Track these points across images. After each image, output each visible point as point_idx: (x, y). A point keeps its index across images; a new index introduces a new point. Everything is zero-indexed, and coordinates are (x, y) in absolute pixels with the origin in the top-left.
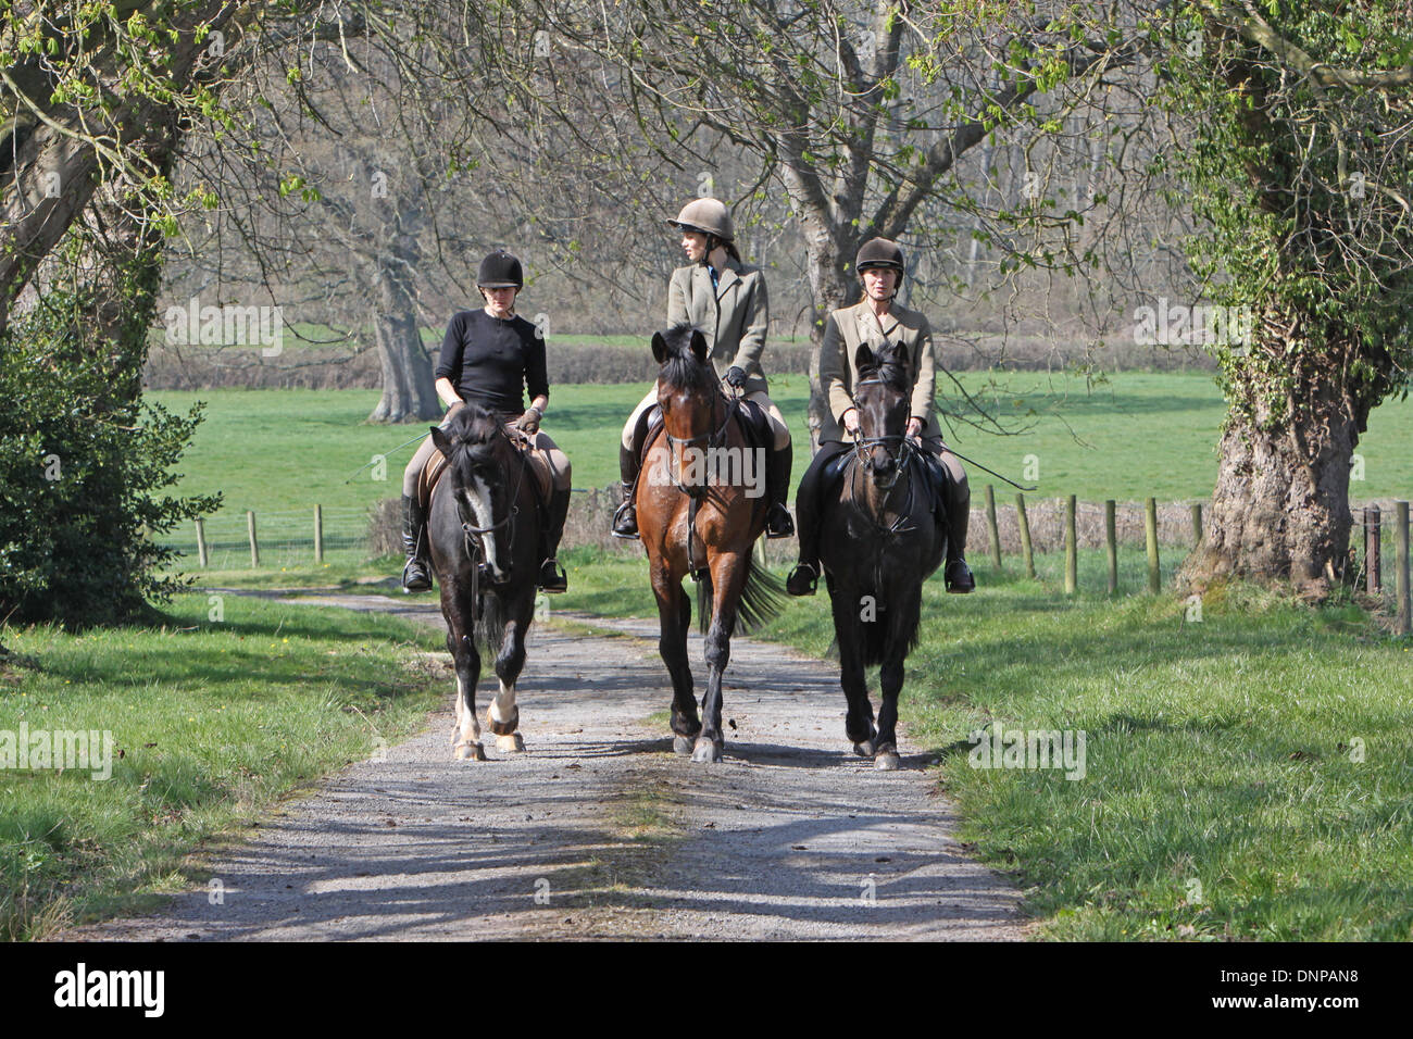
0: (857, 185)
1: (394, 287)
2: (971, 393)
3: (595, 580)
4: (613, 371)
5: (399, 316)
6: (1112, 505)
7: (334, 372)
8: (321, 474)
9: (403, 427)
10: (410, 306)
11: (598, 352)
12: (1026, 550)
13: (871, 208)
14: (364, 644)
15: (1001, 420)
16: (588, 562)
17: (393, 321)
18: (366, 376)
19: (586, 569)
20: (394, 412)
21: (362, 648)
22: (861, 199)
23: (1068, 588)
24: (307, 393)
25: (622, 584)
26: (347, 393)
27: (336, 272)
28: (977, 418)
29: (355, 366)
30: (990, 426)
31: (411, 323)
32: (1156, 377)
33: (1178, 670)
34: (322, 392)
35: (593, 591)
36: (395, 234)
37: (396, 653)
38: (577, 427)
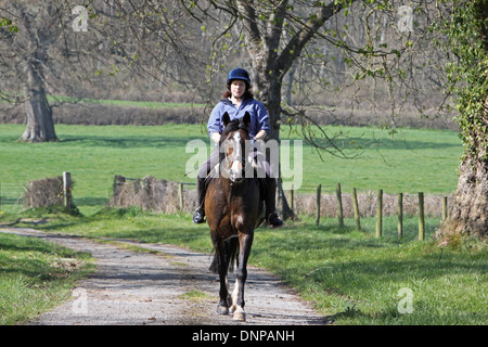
0: (277, 32)
1: (34, 74)
2: (330, 137)
3: (139, 224)
4: (142, 119)
5: (37, 88)
9: (36, 144)
10: (42, 83)
11: (135, 110)
12: (356, 216)
13: (284, 44)
14: (30, 253)
15: (344, 151)
16: (134, 215)
17: (33, 90)
19: (133, 219)
20: (32, 136)
21: (31, 255)
22: (279, 39)
23: (377, 235)
25: (152, 227)
26: (9, 126)
28: (333, 149)
29: (13, 112)
30: (338, 153)
31: (43, 92)
32: (412, 131)
33: (444, 280)
35: (138, 229)
36: (35, 47)
37: (47, 258)
38: (125, 146)
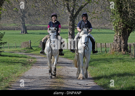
1: (22, 20)
5: (23, 23)
6: (101, 44)
7: (16, 29)
8: (15, 39)
9: (23, 34)
14: (22, 58)
18: (19, 29)
24: (13, 31)
26: (18, 31)
27: (16, 18)
29: (18, 28)
34: (15, 31)
36: (23, 14)
37: (26, 59)
